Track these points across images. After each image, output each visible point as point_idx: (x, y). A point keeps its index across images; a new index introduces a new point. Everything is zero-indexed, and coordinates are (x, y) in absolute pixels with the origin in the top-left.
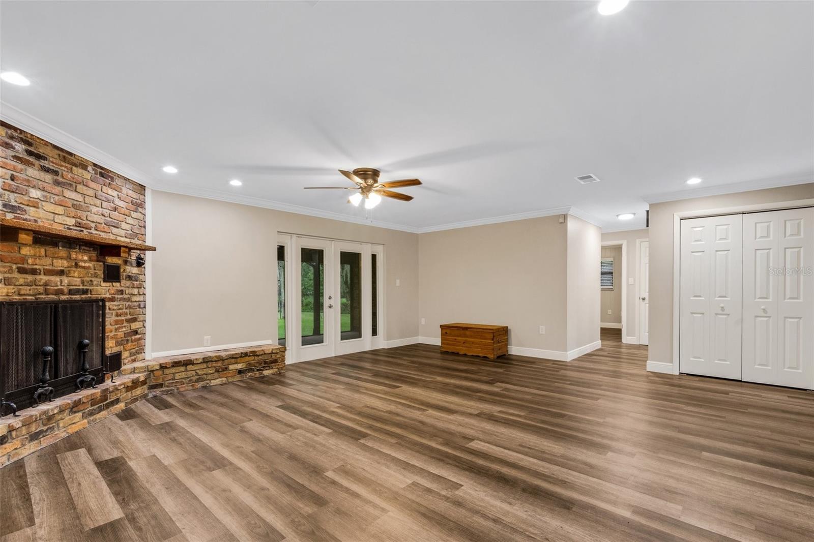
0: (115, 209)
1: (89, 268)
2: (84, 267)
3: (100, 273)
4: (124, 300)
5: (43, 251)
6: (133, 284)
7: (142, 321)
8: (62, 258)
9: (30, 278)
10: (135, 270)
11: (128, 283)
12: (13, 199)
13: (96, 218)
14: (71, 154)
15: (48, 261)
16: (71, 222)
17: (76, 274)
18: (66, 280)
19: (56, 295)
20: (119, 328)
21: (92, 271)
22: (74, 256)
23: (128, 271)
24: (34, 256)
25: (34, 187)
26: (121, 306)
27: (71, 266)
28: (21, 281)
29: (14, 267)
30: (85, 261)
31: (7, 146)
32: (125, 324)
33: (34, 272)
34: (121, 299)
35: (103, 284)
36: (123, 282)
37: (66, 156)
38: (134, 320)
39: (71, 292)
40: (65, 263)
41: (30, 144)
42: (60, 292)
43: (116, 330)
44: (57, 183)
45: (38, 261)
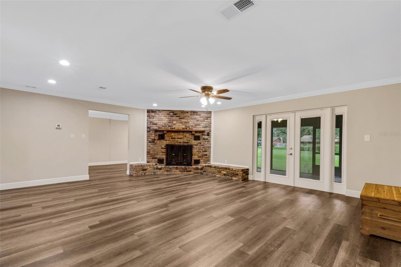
0: (198, 121)
1: (189, 137)
2: (187, 137)
3: (193, 138)
4: (201, 145)
5: (176, 134)
6: (206, 141)
7: (209, 152)
8: (181, 135)
9: (173, 139)
10: (206, 137)
11: (203, 141)
12: (170, 124)
13: (191, 124)
14: (184, 111)
15: (178, 136)
16: (184, 126)
17: (185, 139)
18: (182, 140)
19: (179, 143)
20: (199, 153)
21: (190, 138)
22: (185, 134)
23: (203, 137)
24: (174, 135)
25: (174, 121)
26: (200, 147)
27: (184, 137)
28: (171, 140)
29: (170, 138)
30: (188, 135)
31: (169, 114)
32: (202, 152)
33: (174, 138)
34: (200, 145)
35: (193, 141)
36: (201, 141)
37: (183, 112)
38: (206, 151)
39: (184, 143)
40: (182, 136)
41: (173, 112)
42: (181, 143)
43: (198, 153)
44: (180, 118)
45: (175, 136)
